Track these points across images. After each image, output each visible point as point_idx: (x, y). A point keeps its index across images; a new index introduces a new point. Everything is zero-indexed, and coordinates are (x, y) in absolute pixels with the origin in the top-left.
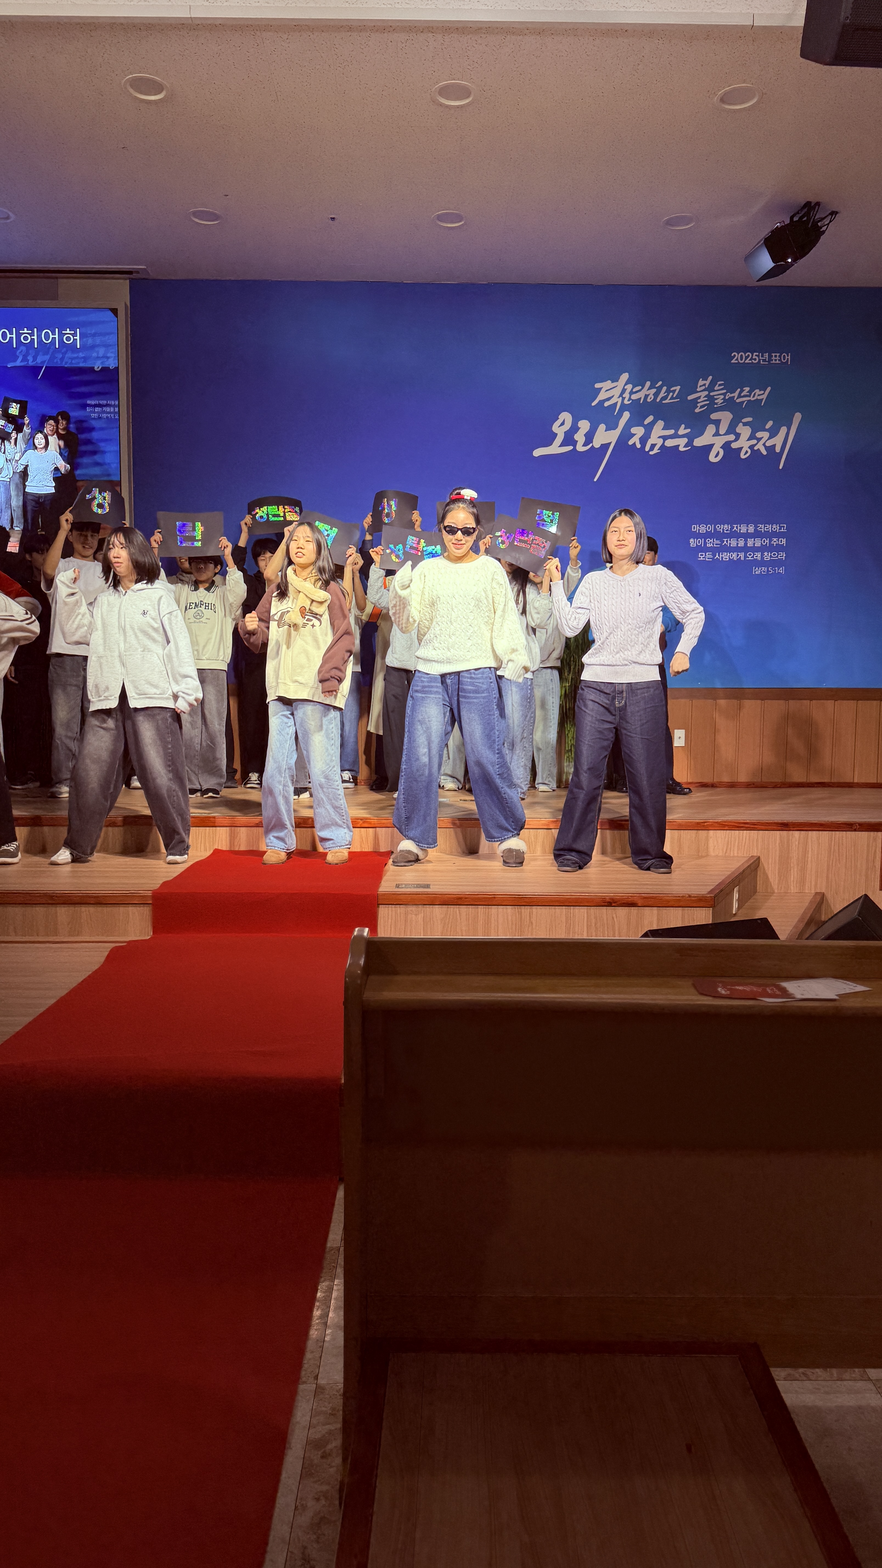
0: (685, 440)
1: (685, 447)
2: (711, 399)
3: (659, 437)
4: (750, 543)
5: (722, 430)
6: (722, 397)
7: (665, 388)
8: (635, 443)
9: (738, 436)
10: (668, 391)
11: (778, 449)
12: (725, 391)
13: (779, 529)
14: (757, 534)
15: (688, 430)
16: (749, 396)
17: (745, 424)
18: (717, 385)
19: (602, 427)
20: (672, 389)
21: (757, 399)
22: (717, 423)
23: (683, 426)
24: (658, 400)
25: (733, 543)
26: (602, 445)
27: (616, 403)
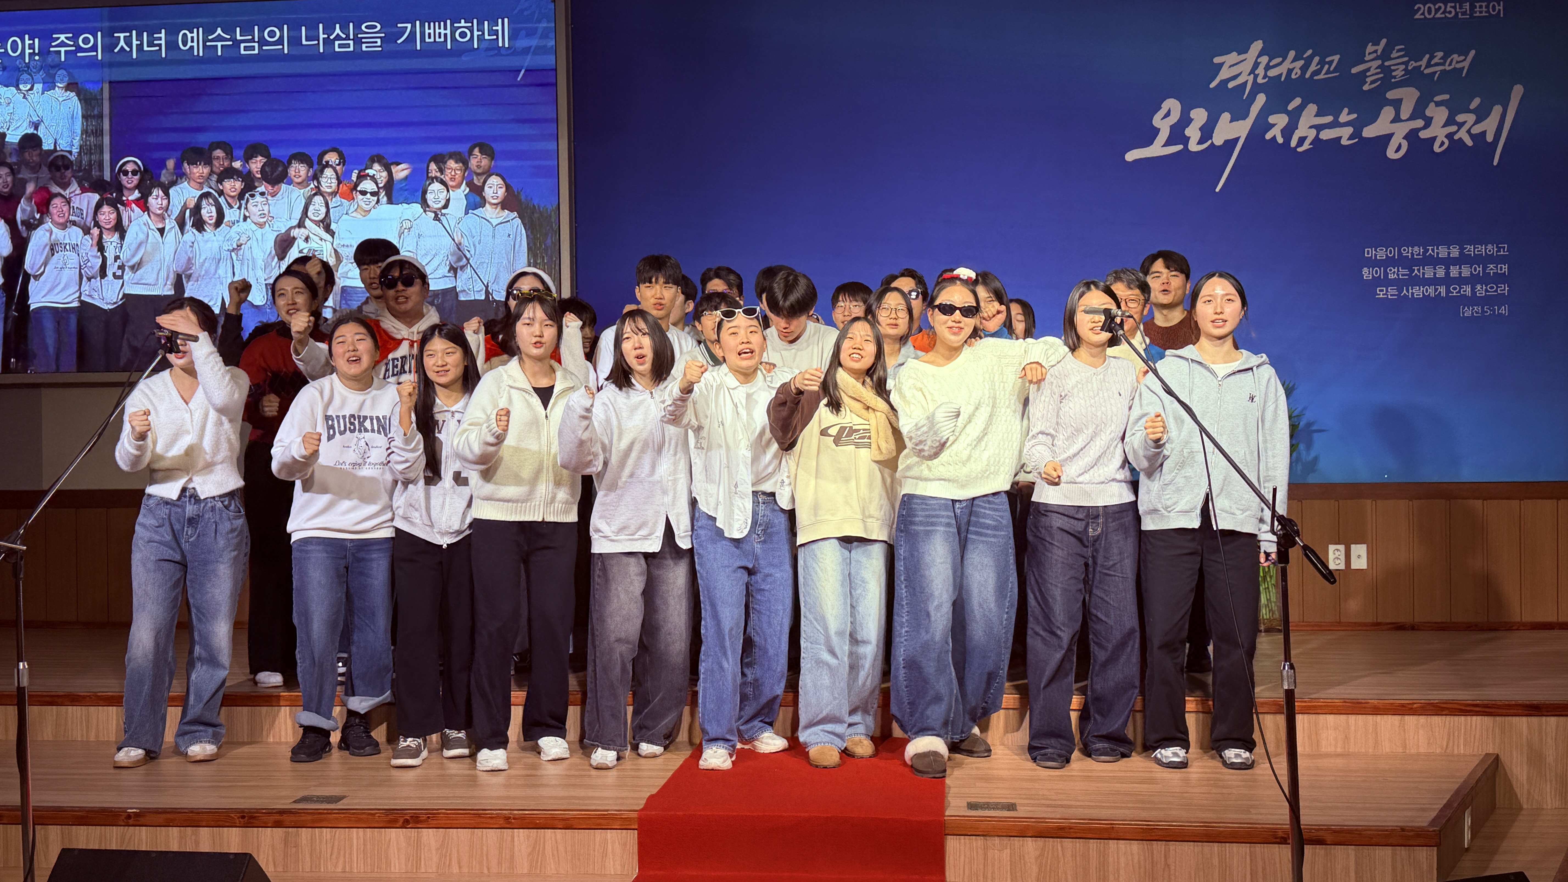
0: (1349, 130)
1: (1349, 139)
2: (1386, 71)
3: (1311, 127)
4: (1454, 272)
5: (1405, 114)
6: (1403, 67)
7: (1317, 59)
8: (1274, 137)
9: (1428, 122)
10: (1322, 63)
11: (1490, 138)
12: (1406, 59)
13: (1497, 251)
14: (1462, 260)
15: (1355, 116)
16: (1443, 64)
17: (1438, 104)
18: (1394, 52)
19: (1226, 116)
20: (1328, 59)
21: (1455, 68)
22: (1397, 104)
23: (1346, 110)
24: (1307, 76)
25: (1429, 273)
26: (1226, 142)
27: (1246, 82)
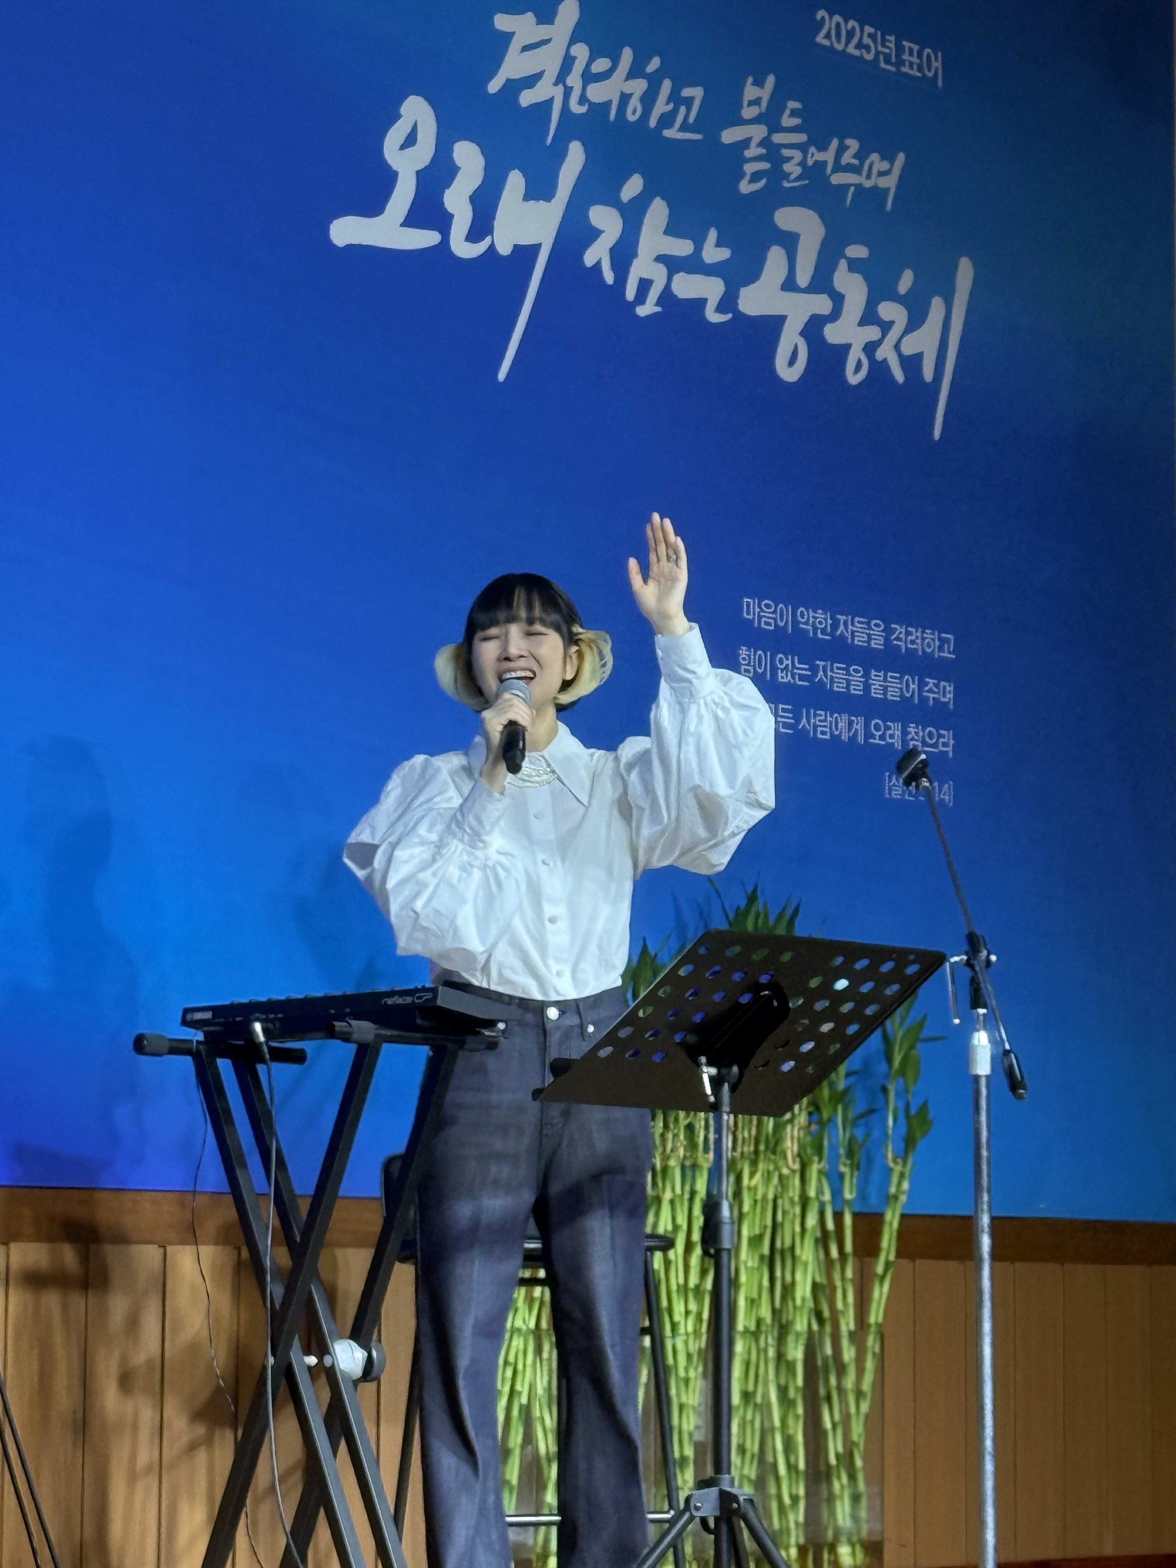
0: (720, 286)
1: (721, 308)
2: (773, 155)
3: (660, 259)
4: (876, 685)
5: (802, 273)
6: (799, 156)
7: (666, 86)
8: (598, 264)
9: (838, 305)
10: (675, 98)
11: (928, 374)
12: (802, 138)
13: (941, 649)
14: (891, 658)
15: (726, 253)
16: (857, 170)
17: (854, 266)
18: (787, 112)
19: (515, 181)
20: (687, 92)
21: (875, 188)
22: (791, 245)
23: (713, 235)
24: (653, 123)
25: (839, 679)
26: (518, 249)
27: (550, 102)
